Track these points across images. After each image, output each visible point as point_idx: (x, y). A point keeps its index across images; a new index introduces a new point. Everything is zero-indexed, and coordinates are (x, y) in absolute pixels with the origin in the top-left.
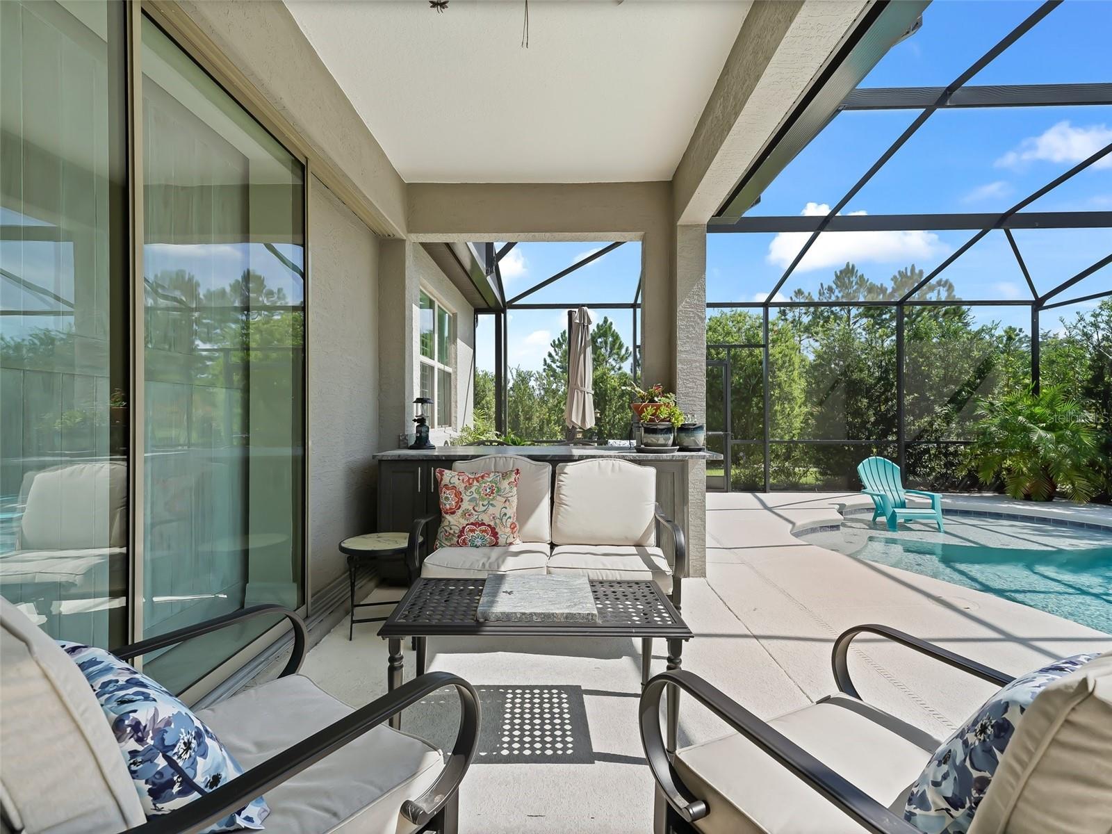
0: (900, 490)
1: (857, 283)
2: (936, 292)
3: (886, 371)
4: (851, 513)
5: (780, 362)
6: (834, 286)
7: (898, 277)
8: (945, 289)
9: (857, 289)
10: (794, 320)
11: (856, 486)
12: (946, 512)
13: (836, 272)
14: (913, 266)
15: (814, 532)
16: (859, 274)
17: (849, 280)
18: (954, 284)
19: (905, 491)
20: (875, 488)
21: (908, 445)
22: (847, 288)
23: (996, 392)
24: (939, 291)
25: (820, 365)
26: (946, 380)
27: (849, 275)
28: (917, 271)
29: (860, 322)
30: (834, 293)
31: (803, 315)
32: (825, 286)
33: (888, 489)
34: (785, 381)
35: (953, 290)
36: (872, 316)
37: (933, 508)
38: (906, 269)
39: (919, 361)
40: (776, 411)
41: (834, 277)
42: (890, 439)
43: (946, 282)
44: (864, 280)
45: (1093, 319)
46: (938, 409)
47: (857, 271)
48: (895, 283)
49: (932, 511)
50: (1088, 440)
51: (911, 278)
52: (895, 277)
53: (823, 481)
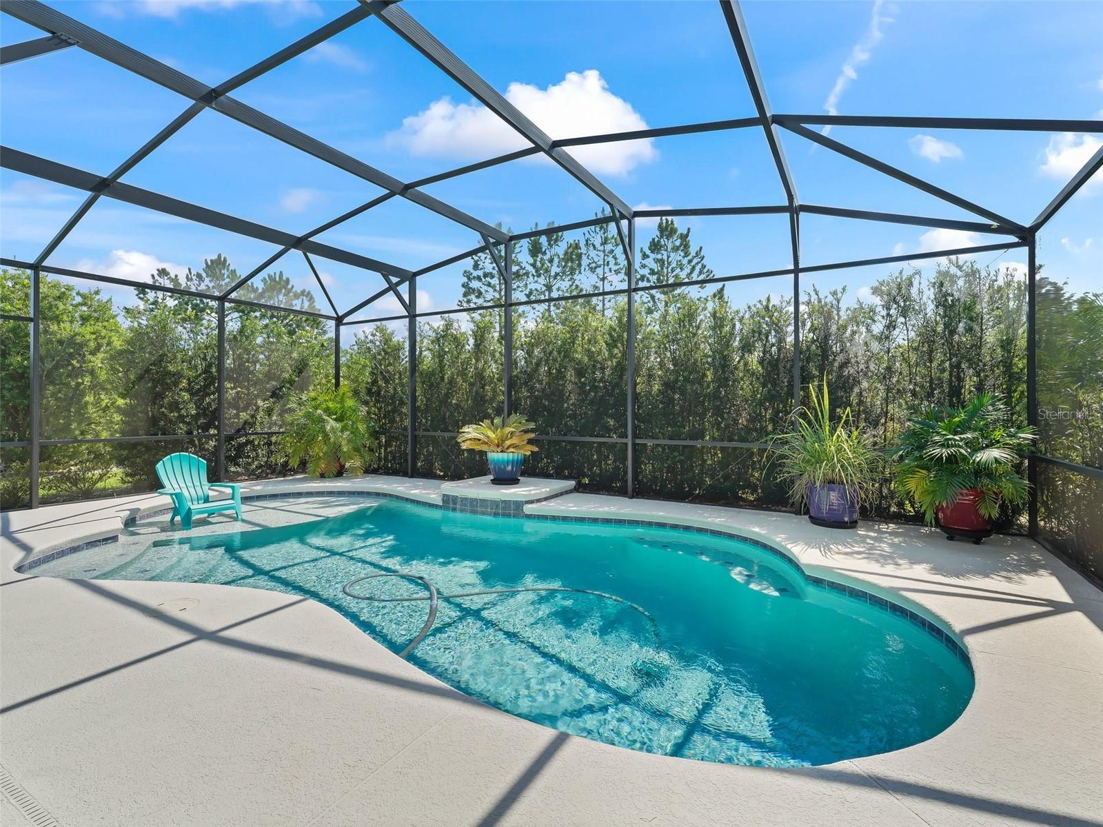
0: (205, 485)
1: (228, 277)
2: (300, 300)
3: (210, 365)
4: (149, 516)
5: (92, 344)
6: (204, 275)
7: (268, 279)
8: (308, 299)
9: (229, 282)
10: (157, 301)
11: (155, 485)
12: (246, 499)
13: (206, 260)
14: (281, 272)
15: (74, 552)
16: (231, 268)
17: (220, 272)
18: (314, 296)
19: (210, 484)
20: (176, 486)
21: (230, 438)
22: (217, 279)
23: (311, 389)
24: (303, 300)
25: (127, 351)
26: (269, 376)
27: (221, 266)
28: (284, 278)
29: (232, 315)
30: (203, 281)
31: (168, 298)
32: (194, 272)
33: (184, 485)
34: (101, 368)
35: (314, 302)
36: (243, 311)
37: (233, 499)
38: (275, 274)
39: (243, 358)
40: (87, 403)
41: (205, 266)
42: (211, 433)
43: (309, 293)
44: (236, 275)
45: (372, 338)
46: (260, 403)
47: (229, 264)
48: (265, 284)
49: (232, 501)
50: (362, 427)
51: (279, 283)
52: (265, 279)
53: (131, 482)
